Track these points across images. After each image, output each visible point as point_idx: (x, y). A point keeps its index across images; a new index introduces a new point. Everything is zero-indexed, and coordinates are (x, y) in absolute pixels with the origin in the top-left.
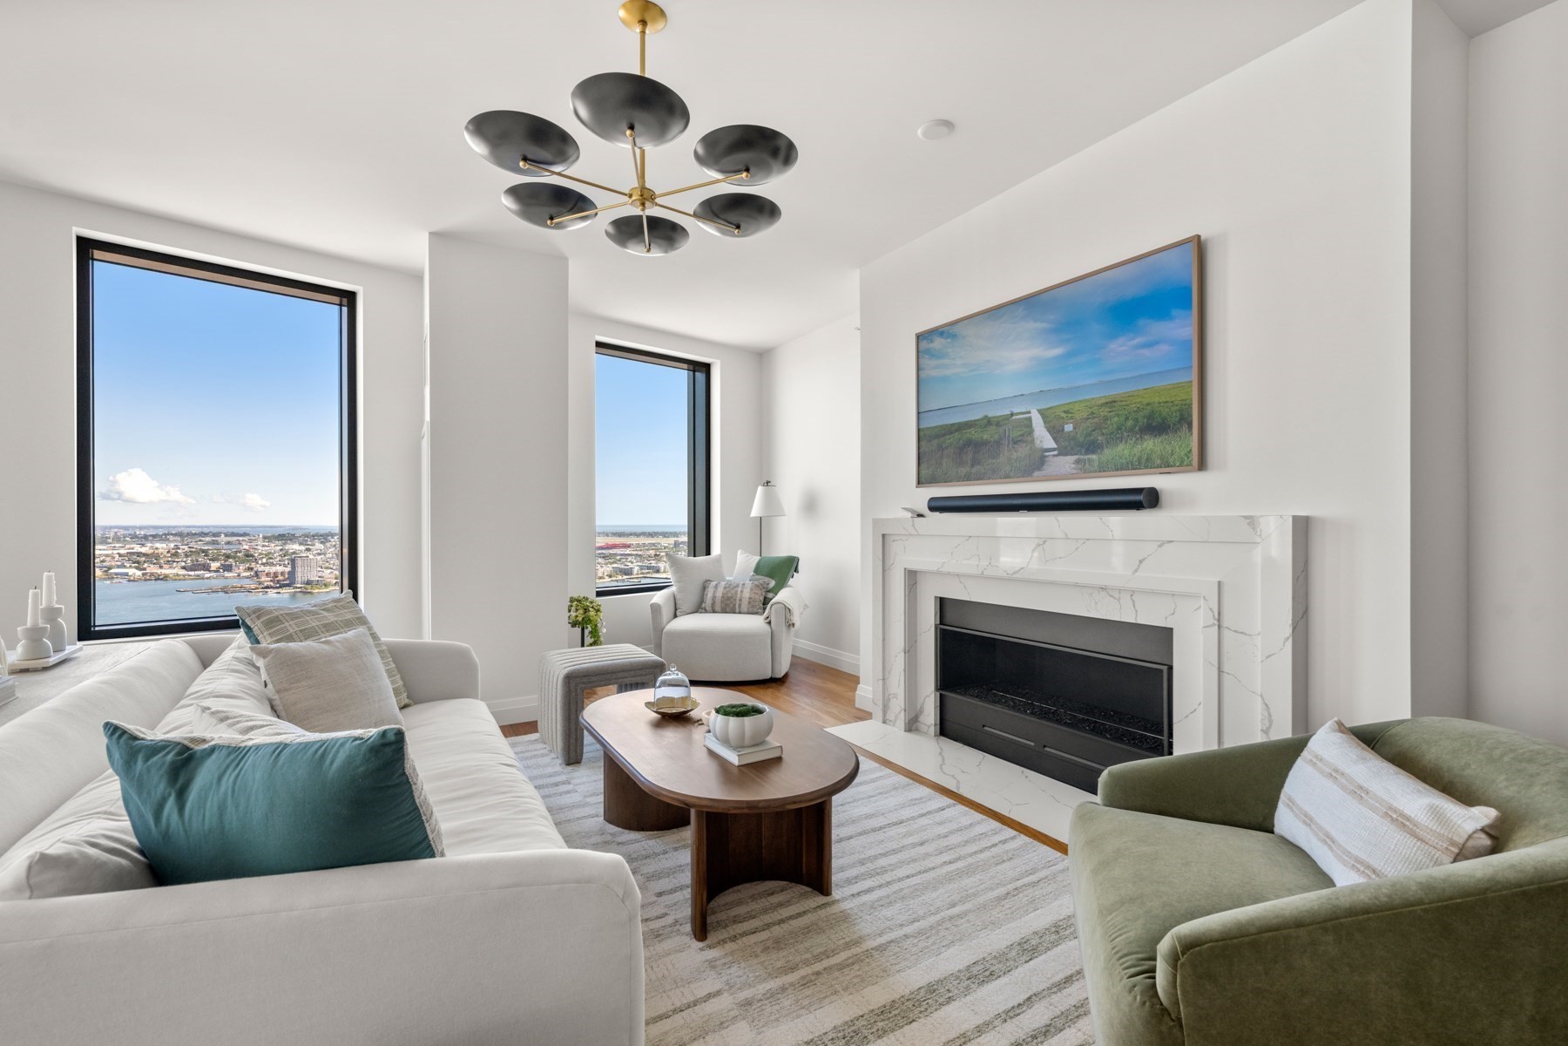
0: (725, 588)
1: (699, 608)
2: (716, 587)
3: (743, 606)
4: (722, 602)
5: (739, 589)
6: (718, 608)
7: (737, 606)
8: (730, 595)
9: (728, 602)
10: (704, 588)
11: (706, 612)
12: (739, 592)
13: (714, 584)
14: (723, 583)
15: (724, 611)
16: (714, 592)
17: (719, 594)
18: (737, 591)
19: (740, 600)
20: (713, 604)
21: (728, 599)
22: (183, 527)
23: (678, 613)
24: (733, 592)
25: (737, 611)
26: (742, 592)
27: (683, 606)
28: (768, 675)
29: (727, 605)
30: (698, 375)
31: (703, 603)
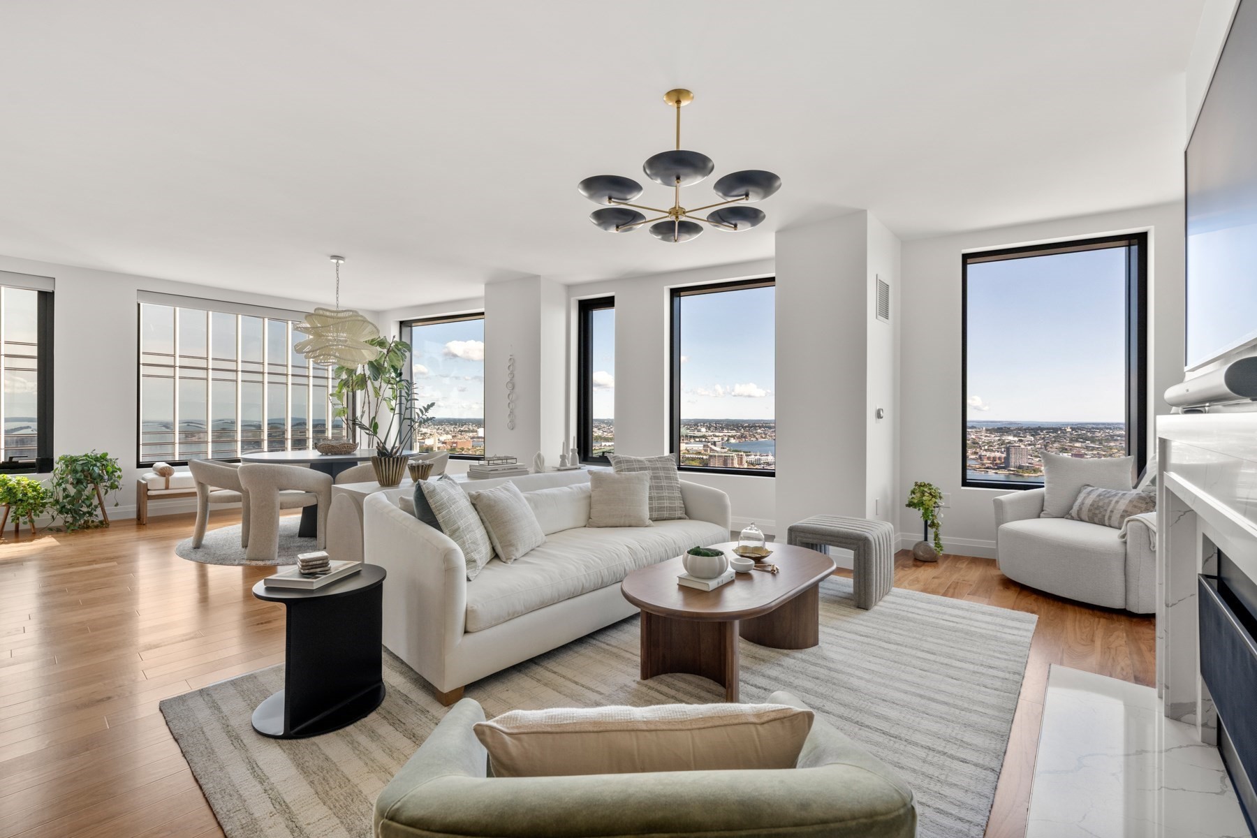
0: (1099, 495)
1: (1066, 514)
2: (1089, 493)
3: (1113, 518)
4: (1090, 510)
5: (1115, 499)
6: (1085, 516)
7: (1106, 518)
8: (1101, 504)
9: (1097, 512)
10: (1079, 492)
11: (1072, 518)
12: (1113, 503)
13: (1090, 489)
14: (1101, 490)
17: (1089, 501)
18: (1111, 501)
19: (1112, 512)
21: (1098, 508)
23: (1042, 515)
24: (1106, 501)
26: (1118, 502)
27: (1047, 509)
28: (1118, 603)
29: (1095, 514)
30: (1135, 249)
31: (1071, 508)
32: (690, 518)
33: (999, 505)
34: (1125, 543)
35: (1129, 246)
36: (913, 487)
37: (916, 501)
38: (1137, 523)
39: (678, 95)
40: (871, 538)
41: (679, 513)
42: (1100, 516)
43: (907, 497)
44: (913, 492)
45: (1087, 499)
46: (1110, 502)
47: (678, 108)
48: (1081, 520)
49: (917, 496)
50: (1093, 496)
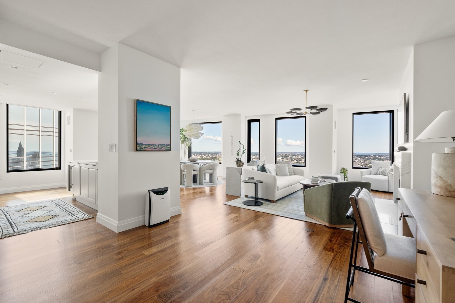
1: (376, 174)
2: (381, 169)
4: (381, 172)
6: (380, 174)
7: (385, 174)
8: (384, 171)
10: (379, 169)
11: (378, 174)
14: (384, 168)
15: (382, 175)
16: (380, 170)
17: (381, 171)
19: (386, 172)
20: (379, 173)
21: (383, 172)
22: (288, 152)
25: (385, 175)
26: (387, 170)
27: (372, 173)
28: (387, 191)
29: (382, 173)
30: (392, 113)
31: (377, 172)
32: (295, 175)
33: (362, 172)
34: (388, 178)
35: (390, 113)
36: (341, 169)
37: (342, 172)
38: (391, 174)
39: (306, 91)
40: (338, 178)
41: (293, 174)
42: (383, 174)
43: (340, 171)
44: (341, 170)
45: (381, 170)
46: (385, 170)
47: (306, 93)
48: (380, 175)
49: (342, 171)
50: (382, 170)
